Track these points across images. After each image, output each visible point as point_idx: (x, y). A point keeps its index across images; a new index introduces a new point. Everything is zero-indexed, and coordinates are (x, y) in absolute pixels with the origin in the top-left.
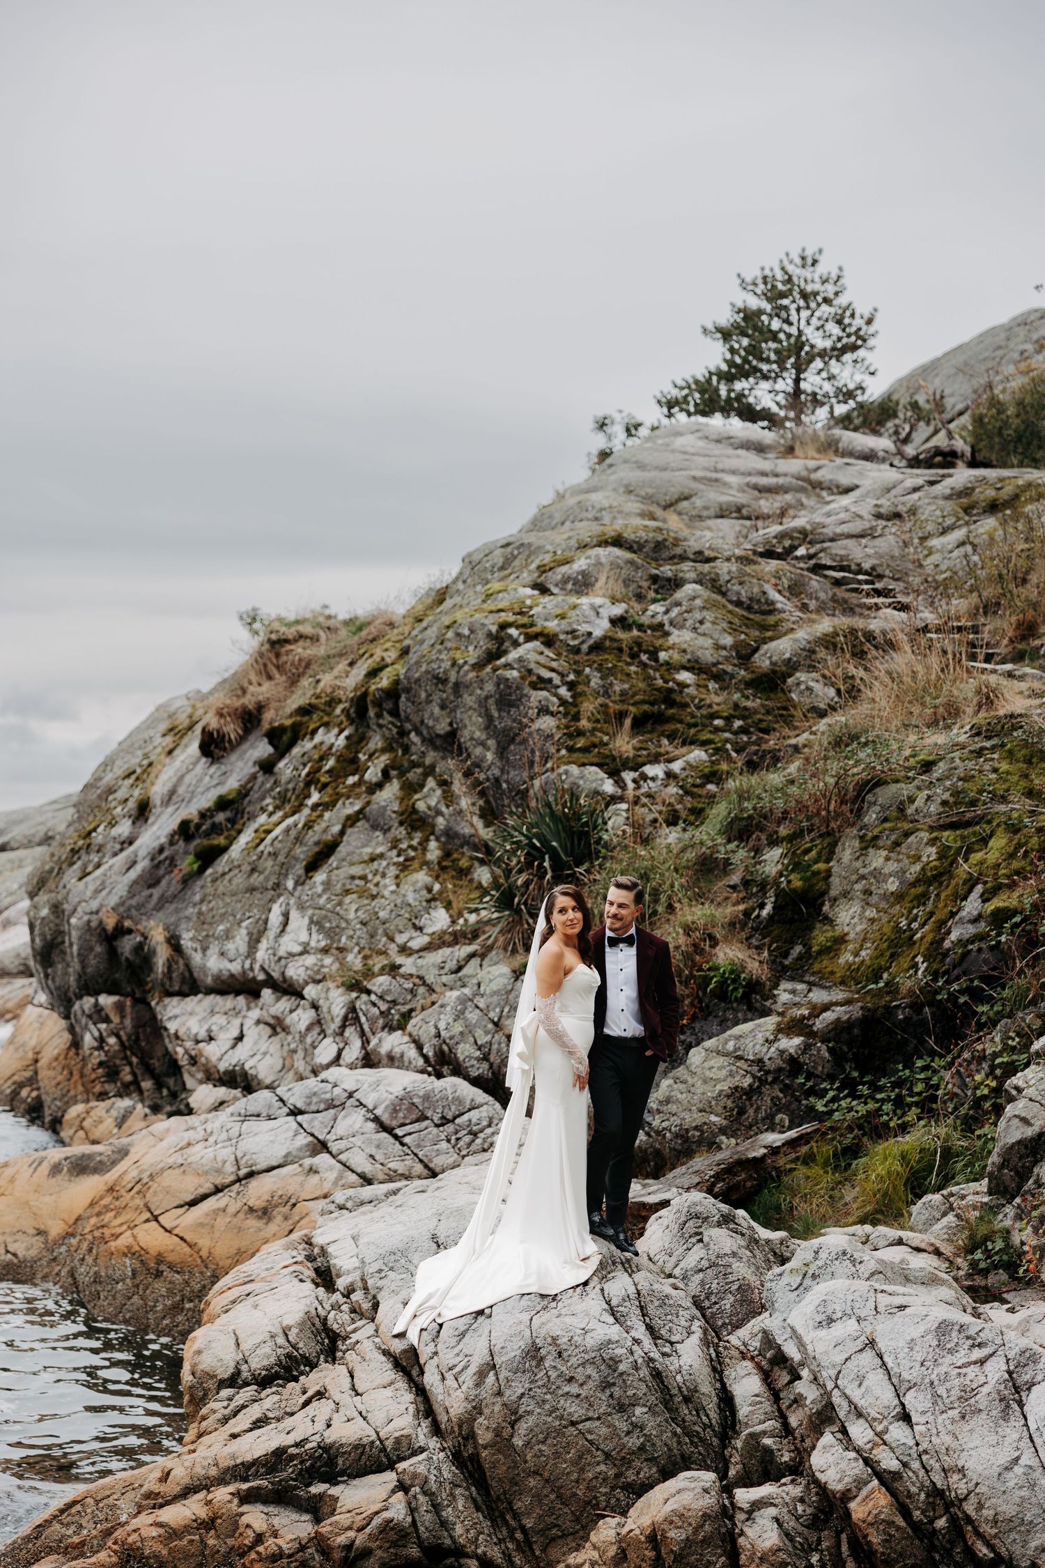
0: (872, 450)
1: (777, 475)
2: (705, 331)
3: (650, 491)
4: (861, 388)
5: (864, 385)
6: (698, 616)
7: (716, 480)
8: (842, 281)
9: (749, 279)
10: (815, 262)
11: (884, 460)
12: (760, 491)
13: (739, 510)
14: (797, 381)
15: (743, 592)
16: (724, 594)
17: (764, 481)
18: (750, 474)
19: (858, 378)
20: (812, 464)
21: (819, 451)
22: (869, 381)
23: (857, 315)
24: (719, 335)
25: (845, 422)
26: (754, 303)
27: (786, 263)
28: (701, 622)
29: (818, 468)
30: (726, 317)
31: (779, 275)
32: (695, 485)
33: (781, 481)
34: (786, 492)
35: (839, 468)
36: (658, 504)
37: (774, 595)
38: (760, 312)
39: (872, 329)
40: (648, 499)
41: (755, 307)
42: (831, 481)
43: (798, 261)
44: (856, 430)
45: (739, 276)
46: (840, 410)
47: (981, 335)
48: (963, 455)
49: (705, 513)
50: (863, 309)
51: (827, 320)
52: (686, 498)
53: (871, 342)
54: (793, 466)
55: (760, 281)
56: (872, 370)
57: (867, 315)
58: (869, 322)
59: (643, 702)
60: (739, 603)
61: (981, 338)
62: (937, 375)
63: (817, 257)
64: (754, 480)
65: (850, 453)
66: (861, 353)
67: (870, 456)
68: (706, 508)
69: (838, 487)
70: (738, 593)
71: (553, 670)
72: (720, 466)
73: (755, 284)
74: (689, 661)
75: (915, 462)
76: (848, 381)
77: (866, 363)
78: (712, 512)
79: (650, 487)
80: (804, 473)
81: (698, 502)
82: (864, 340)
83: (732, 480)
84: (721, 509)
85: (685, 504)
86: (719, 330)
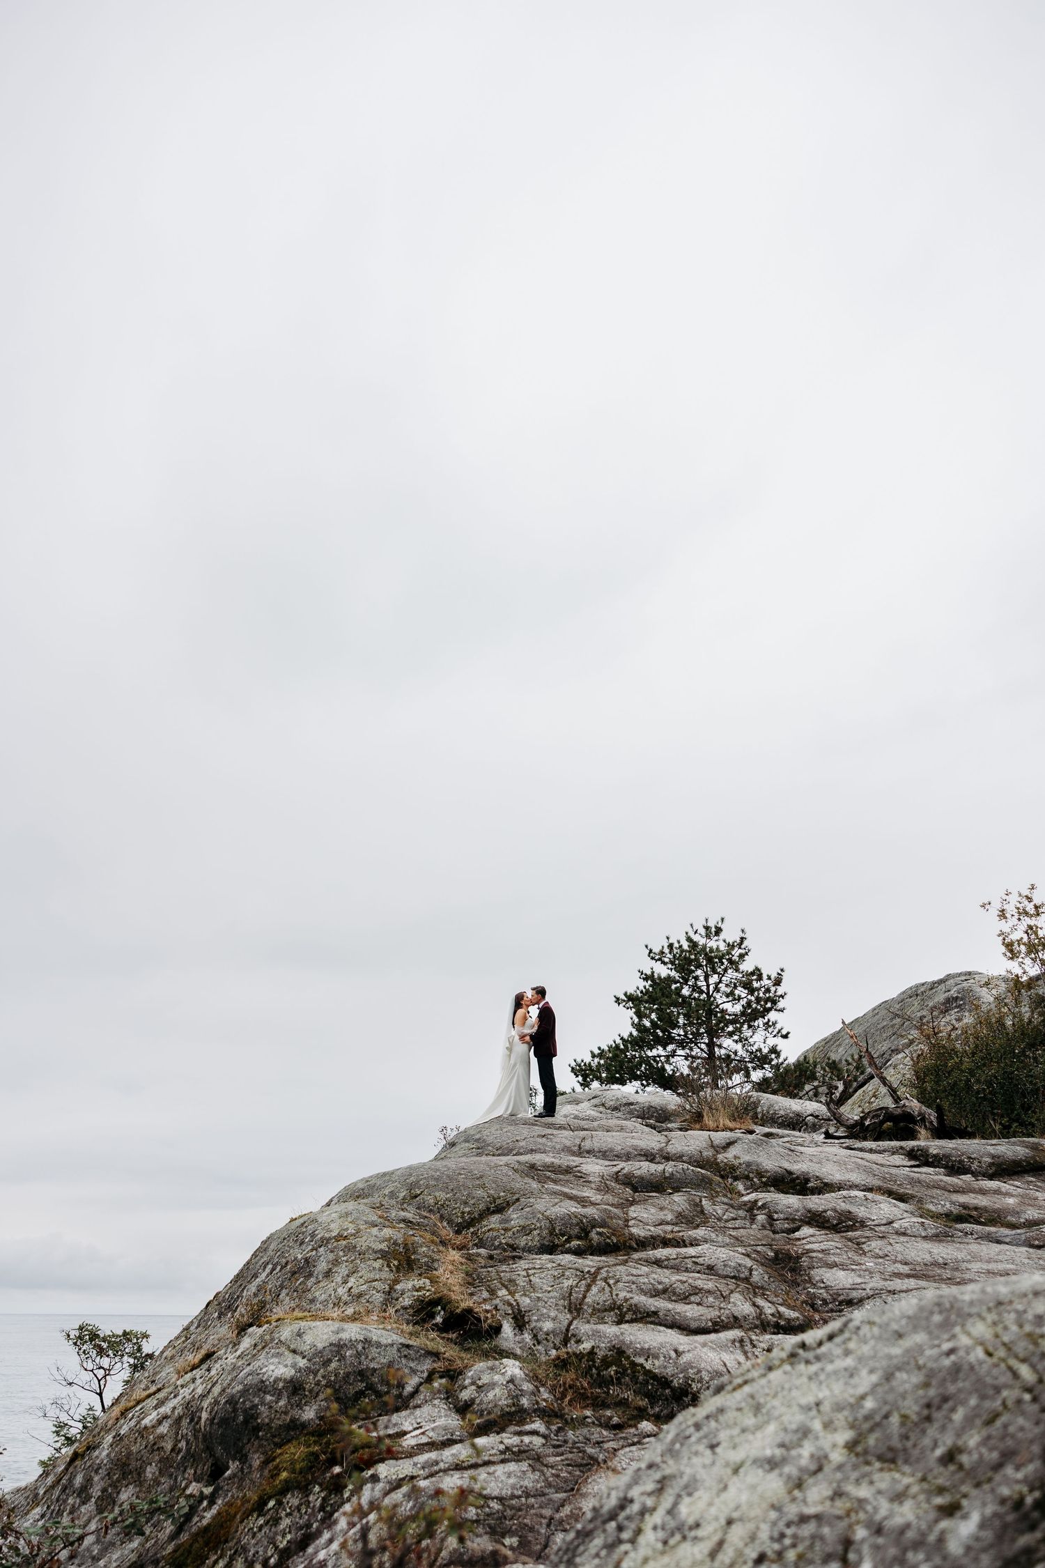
0: (798, 1115)
1: (668, 1158)
2: (618, 1000)
3: (441, 1195)
4: (774, 1050)
5: (778, 1048)
7: (568, 1170)
8: (745, 943)
9: (656, 950)
10: (718, 931)
11: (814, 1128)
12: (635, 1190)
13: (584, 1233)
14: (711, 1045)
17: (644, 1168)
18: (628, 1157)
19: (771, 1041)
20: (720, 1137)
21: (733, 1118)
22: (781, 1043)
23: (765, 977)
24: (630, 1004)
25: (763, 1086)
26: (663, 971)
27: (691, 934)
29: (730, 1144)
30: (636, 985)
31: (686, 946)
32: (519, 1183)
33: (669, 1167)
34: (677, 1190)
35: (758, 1144)
36: (450, 1222)
38: (669, 980)
39: (780, 991)
40: (439, 1209)
41: (663, 975)
42: (749, 1164)
43: (703, 931)
44: (774, 1092)
45: (647, 946)
46: (756, 1076)
47: (874, 1009)
48: (923, 1119)
49: (522, 1241)
50: (769, 970)
51: (735, 987)
52: (500, 1210)
53: (780, 1005)
54: (694, 1141)
55: (666, 950)
56: (784, 1032)
57: (774, 975)
58: (778, 982)
61: (875, 1011)
62: (840, 1045)
63: (719, 925)
64: (627, 1167)
65: (771, 1119)
66: (772, 1016)
67: (796, 1123)
68: (525, 1230)
69: (760, 1174)
72: (587, 1145)
73: (662, 953)
75: (858, 1131)
76: (762, 1046)
77: (778, 1026)
78: (534, 1239)
79: (445, 1189)
80: (708, 1153)
81: (515, 1217)
82: (774, 1002)
83: (594, 1167)
84: (552, 1232)
85: (494, 1221)
86: (630, 998)
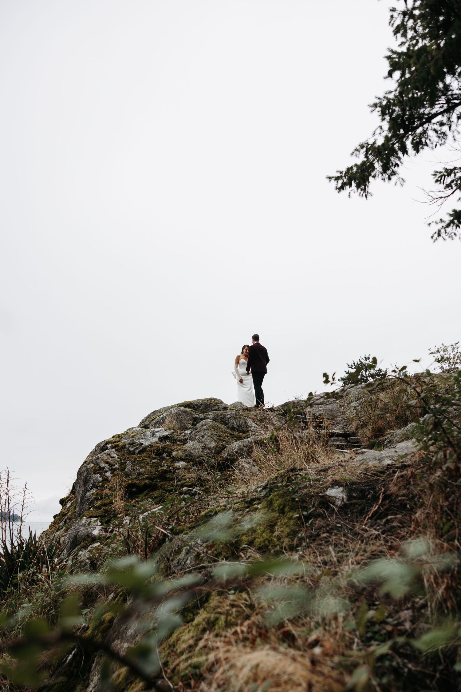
6: (202, 433)
15: (235, 423)
16: (226, 424)
28: (203, 436)
37: (250, 422)
59: (147, 478)
60: (232, 429)
70: (233, 423)
71: (107, 463)
74: (186, 455)
